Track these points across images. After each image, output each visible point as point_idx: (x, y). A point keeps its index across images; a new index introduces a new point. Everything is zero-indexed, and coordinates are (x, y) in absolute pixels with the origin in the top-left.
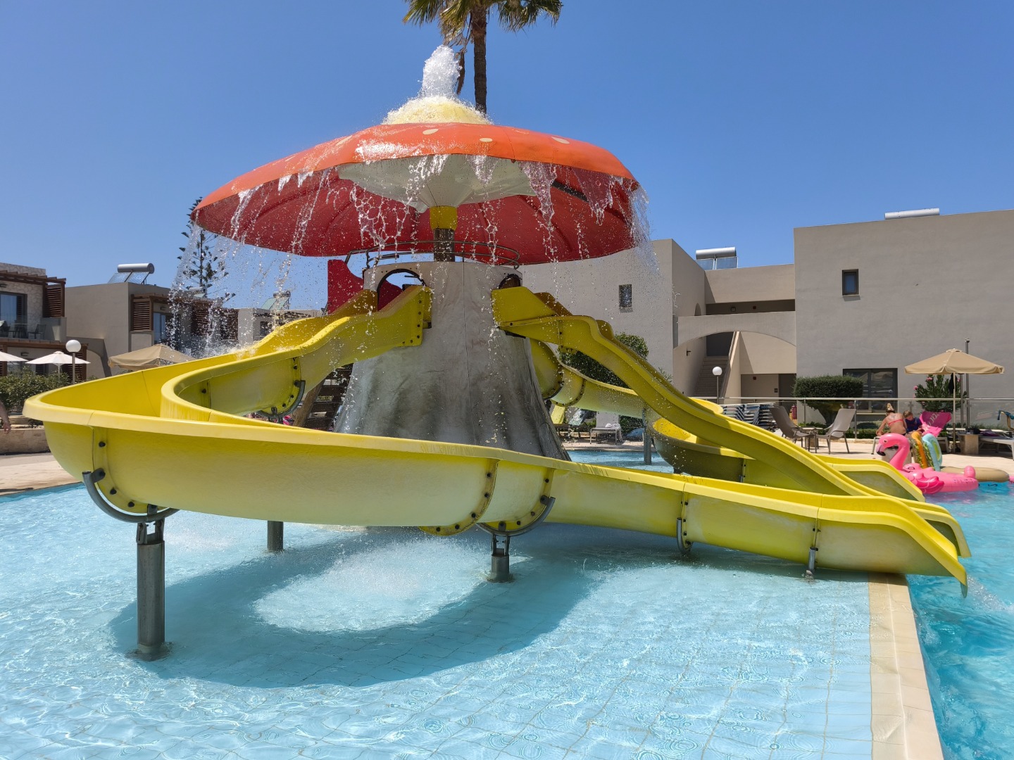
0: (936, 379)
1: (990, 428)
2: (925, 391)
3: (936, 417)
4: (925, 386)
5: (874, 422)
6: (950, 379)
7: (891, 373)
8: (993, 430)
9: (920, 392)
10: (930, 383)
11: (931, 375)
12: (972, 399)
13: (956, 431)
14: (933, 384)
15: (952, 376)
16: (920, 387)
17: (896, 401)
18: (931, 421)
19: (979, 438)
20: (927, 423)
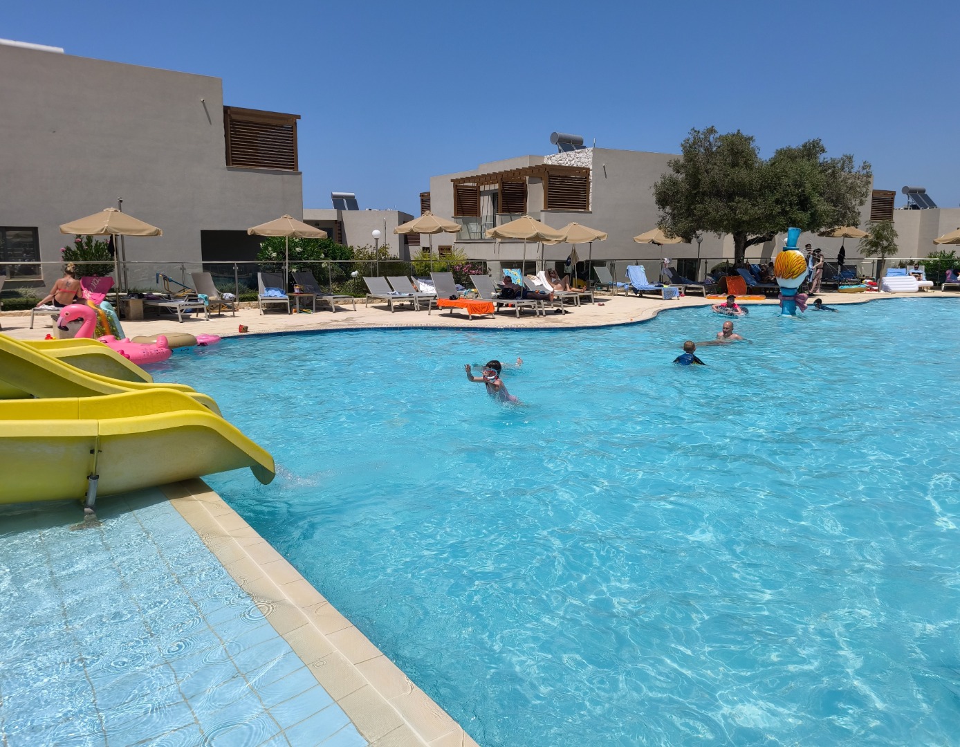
0: (85, 240)
1: (151, 291)
2: (74, 254)
3: (98, 282)
4: (74, 248)
5: (16, 290)
6: (109, 240)
7: (30, 233)
8: (154, 294)
9: (69, 255)
10: (79, 244)
11: (79, 236)
12: (129, 262)
13: (120, 296)
14: (82, 247)
15: (111, 237)
16: (68, 249)
17: (39, 265)
18: (93, 287)
19: (143, 302)
20: (89, 290)
